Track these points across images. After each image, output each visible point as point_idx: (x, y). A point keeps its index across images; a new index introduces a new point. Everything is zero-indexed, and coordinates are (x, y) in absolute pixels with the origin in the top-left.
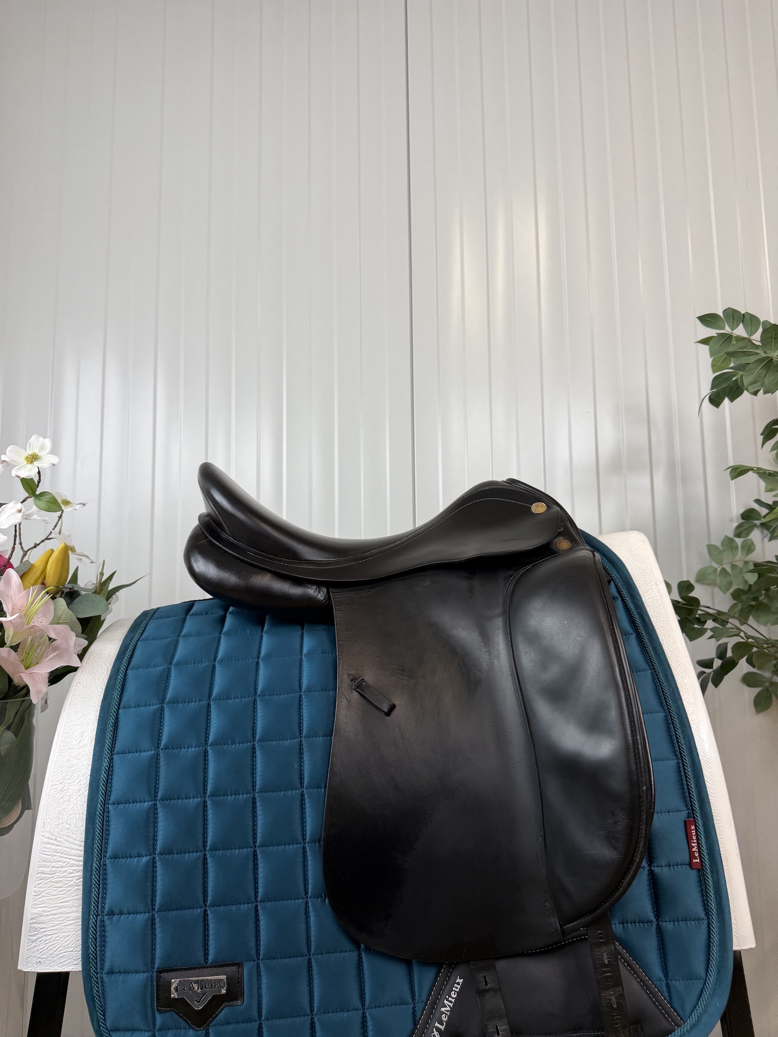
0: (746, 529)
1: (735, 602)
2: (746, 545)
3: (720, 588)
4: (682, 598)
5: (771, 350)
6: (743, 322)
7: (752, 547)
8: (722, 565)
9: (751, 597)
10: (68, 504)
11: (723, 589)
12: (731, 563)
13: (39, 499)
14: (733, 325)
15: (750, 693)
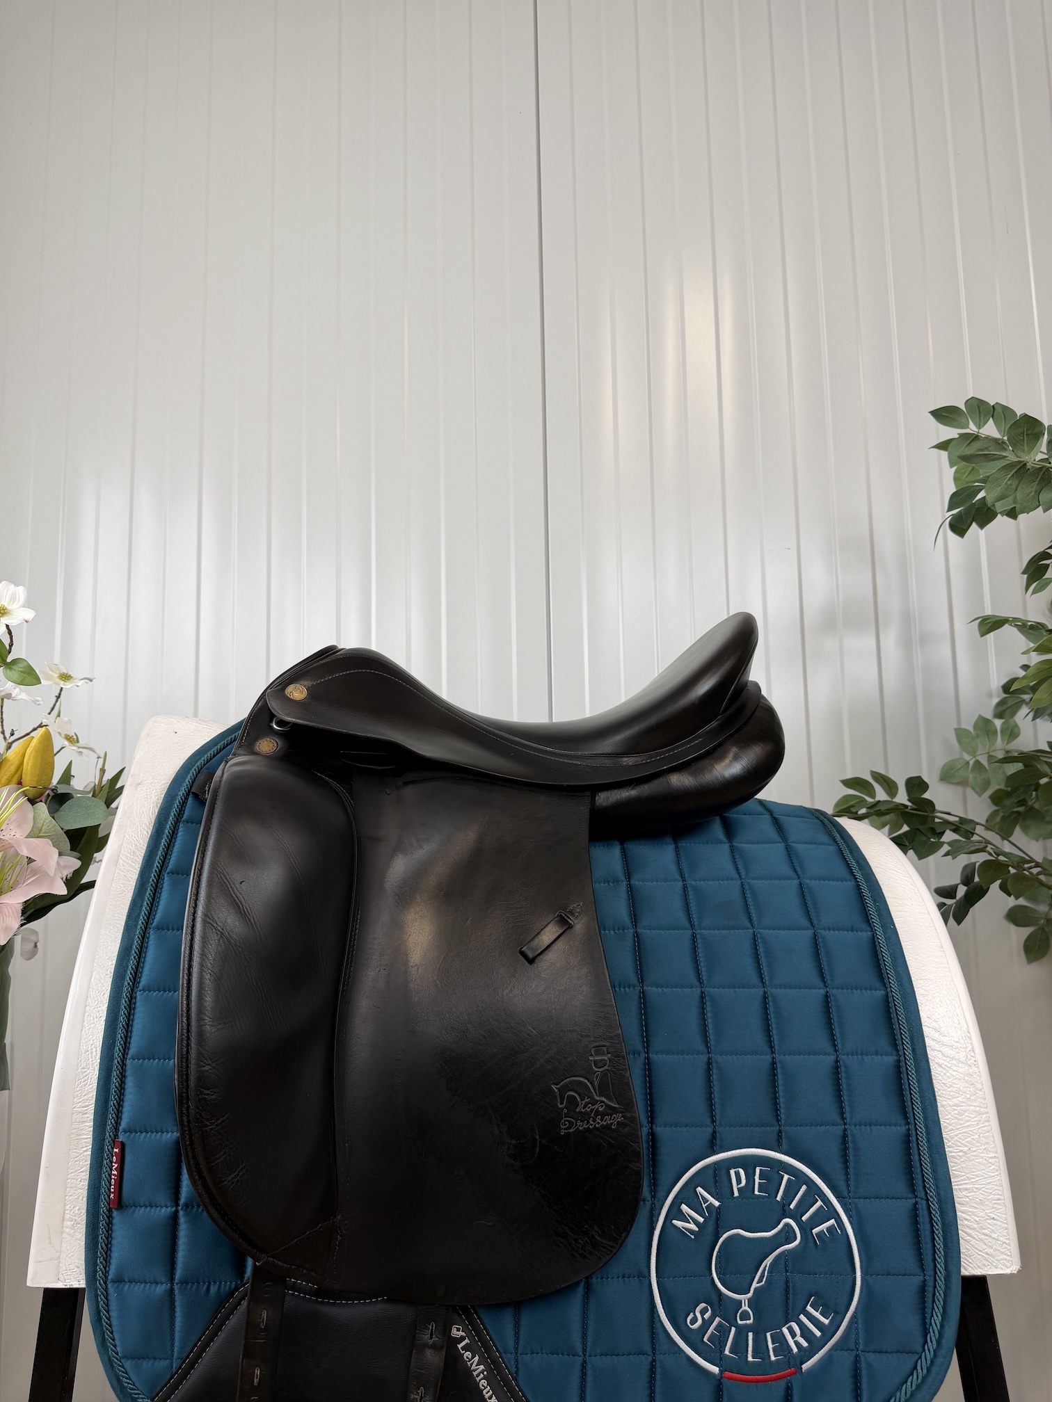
0: (1011, 707)
1: (996, 808)
2: (1007, 729)
3: (973, 788)
4: (909, 800)
5: (1023, 451)
6: (993, 416)
7: (1016, 730)
8: (975, 757)
9: (1015, 801)
10: (68, 679)
11: (977, 789)
12: (988, 753)
13: (10, 669)
14: (980, 421)
15: (1019, 935)
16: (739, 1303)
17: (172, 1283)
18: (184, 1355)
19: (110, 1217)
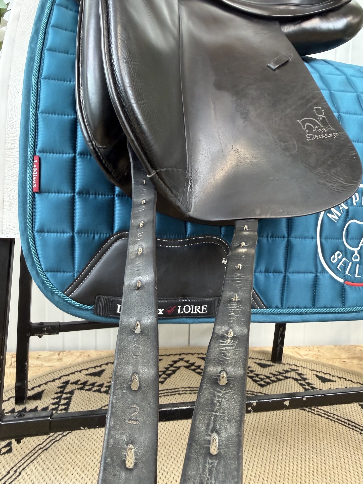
16: (353, 253)
17: (73, 233)
18: (81, 270)
19: (34, 197)
